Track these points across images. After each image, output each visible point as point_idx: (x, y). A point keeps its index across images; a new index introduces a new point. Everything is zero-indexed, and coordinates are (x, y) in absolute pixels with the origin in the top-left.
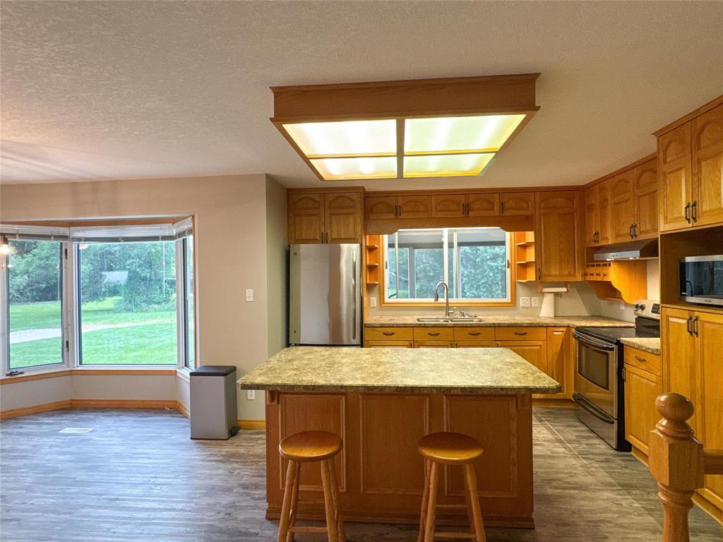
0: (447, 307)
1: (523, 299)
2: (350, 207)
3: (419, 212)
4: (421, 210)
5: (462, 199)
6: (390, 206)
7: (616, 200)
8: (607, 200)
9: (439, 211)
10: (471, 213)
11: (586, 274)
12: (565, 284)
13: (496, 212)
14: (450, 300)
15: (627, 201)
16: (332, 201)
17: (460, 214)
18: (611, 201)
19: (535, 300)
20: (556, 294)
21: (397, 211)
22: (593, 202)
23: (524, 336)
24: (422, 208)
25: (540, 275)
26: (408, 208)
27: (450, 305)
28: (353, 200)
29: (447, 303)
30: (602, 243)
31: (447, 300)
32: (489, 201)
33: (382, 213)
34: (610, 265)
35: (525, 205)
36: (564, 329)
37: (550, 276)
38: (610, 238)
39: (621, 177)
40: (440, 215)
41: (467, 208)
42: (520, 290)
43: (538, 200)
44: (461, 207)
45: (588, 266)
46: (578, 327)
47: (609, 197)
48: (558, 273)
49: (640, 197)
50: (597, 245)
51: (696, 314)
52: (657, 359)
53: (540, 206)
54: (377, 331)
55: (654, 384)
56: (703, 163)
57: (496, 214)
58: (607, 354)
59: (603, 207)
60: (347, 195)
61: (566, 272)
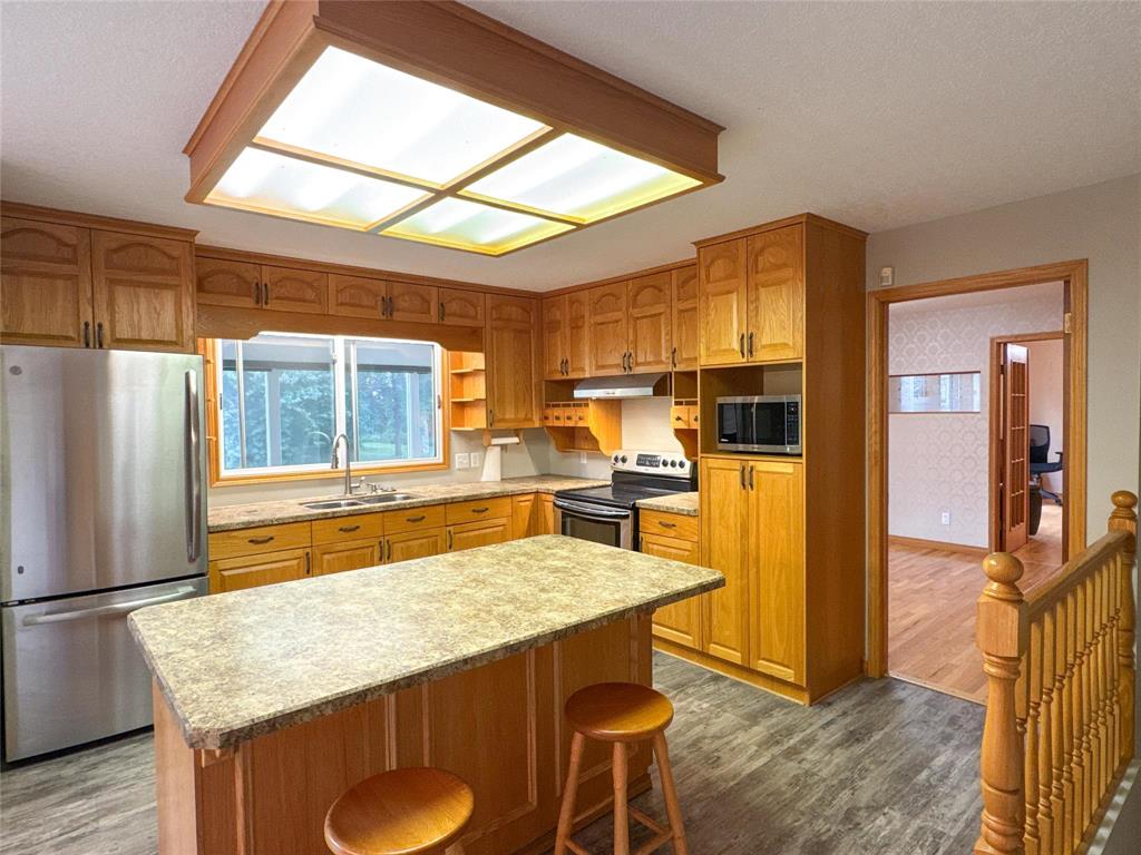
0: (348, 479)
1: (459, 458)
2: (163, 272)
3: (305, 301)
4: (308, 297)
5: (382, 288)
6: (246, 282)
7: (599, 319)
8: (583, 317)
9: (342, 304)
10: (395, 314)
11: (546, 418)
12: (516, 433)
13: (434, 317)
14: (353, 465)
15: (617, 321)
16: (116, 251)
17: (378, 314)
18: (589, 320)
19: (475, 457)
20: (504, 447)
21: (260, 294)
22: (558, 317)
23: (483, 515)
24: (310, 294)
25: (491, 420)
26: (282, 291)
27: (352, 474)
28: (173, 258)
29: (348, 471)
30: (573, 376)
31: (348, 466)
32: (423, 298)
33: (227, 294)
34: (587, 405)
35: (472, 312)
36: (531, 497)
37: (503, 420)
38: (587, 368)
39: (607, 290)
40: (343, 311)
41: (389, 305)
42: (456, 442)
43: (489, 305)
44: (380, 303)
45: (548, 406)
46: (558, 492)
47: (587, 315)
48: (513, 416)
49: (638, 318)
50: (565, 377)
51: (751, 463)
52: (694, 521)
53: (491, 315)
54: (235, 537)
55: (687, 553)
56: (762, 290)
57: (434, 322)
58: (619, 523)
59: (576, 326)
60: (156, 242)
61: (522, 415)
